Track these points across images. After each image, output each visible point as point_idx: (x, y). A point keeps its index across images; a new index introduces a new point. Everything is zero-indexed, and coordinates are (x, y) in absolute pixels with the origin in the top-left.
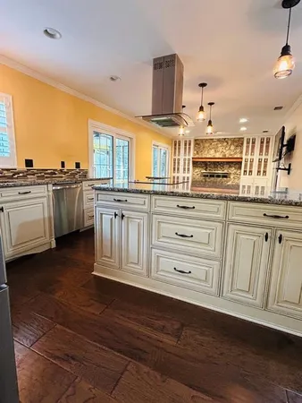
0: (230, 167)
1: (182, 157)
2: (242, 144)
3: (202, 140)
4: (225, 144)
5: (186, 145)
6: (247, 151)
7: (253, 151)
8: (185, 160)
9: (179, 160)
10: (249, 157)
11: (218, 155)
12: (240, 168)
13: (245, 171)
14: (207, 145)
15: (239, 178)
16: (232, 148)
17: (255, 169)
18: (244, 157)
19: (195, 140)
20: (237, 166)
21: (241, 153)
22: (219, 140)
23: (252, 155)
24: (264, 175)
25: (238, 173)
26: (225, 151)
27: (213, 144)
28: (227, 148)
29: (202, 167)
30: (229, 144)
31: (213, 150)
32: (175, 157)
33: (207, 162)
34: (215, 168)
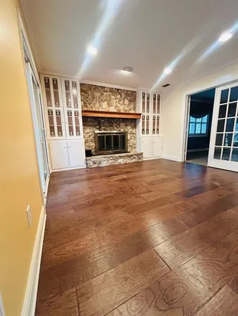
0: (126, 125)
1: (63, 109)
4: (119, 96)
10: (146, 114)
11: (112, 109)
13: (143, 130)
14: (97, 94)
16: (126, 102)
19: (81, 84)
20: (133, 124)
21: (135, 108)
22: (111, 90)
23: (148, 112)
24: (158, 133)
25: (134, 132)
26: (119, 105)
27: (105, 94)
28: (121, 102)
29: (95, 126)
30: (123, 97)
31: (106, 103)
32: (50, 108)
33: (103, 118)
34: (110, 126)
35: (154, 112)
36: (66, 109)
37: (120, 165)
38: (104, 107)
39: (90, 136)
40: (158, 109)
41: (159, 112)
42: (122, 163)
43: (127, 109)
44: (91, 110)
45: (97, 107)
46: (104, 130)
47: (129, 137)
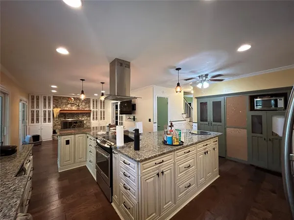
0: (83, 116)
1: (41, 109)
2: (89, 102)
3: (60, 98)
6: (94, 107)
7: (97, 106)
10: (95, 110)
12: (90, 116)
13: (93, 118)
14: (65, 101)
15: (90, 123)
16: (83, 104)
17: (99, 117)
18: (92, 109)
19: (54, 97)
20: (88, 115)
21: (89, 107)
23: (97, 108)
24: (104, 119)
25: (88, 119)
29: (62, 117)
31: (70, 105)
32: (33, 109)
33: (66, 113)
34: (72, 117)
35: (101, 108)
36: (43, 110)
40: (104, 106)
41: (104, 109)
43: (84, 107)
46: (68, 119)
47: (85, 122)
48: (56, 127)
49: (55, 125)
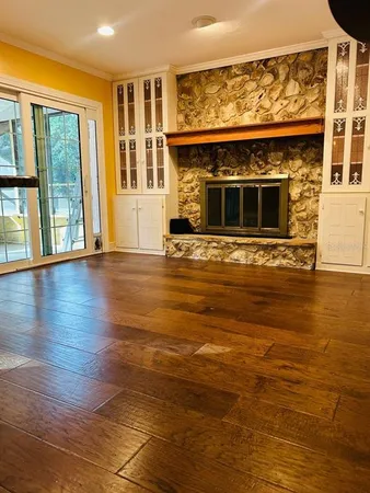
0: (288, 157)
1: (140, 136)
4: (268, 79)
5: (147, 95)
8: (148, 143)
9: (133, 144)
10: (349, 115)
11: (247, 119)
12: (319, 160)
13: (337, 169)
14: (212, 90)
16: (293, 88)
18: (330, 116)
21: (321, 101)
22: (248, 68)
25: (315, 177)
26: (267, 104)
27: (230, 83)
28: (275, 95)
29: (203, 167)
30: (282, 77)
31: (231, 106)
32: (122, 138)
34: (241, 163)
36: (145, 136)
37: (236, 264)
38: (229, 116)
39: (192, 189)
42: (243, 261)
43: (292, 109)
44: (198, 129)
45: (210, 120)
46: (226, 173)
47: (295, 192)
48: (186, 207)
49: (185, 202)
